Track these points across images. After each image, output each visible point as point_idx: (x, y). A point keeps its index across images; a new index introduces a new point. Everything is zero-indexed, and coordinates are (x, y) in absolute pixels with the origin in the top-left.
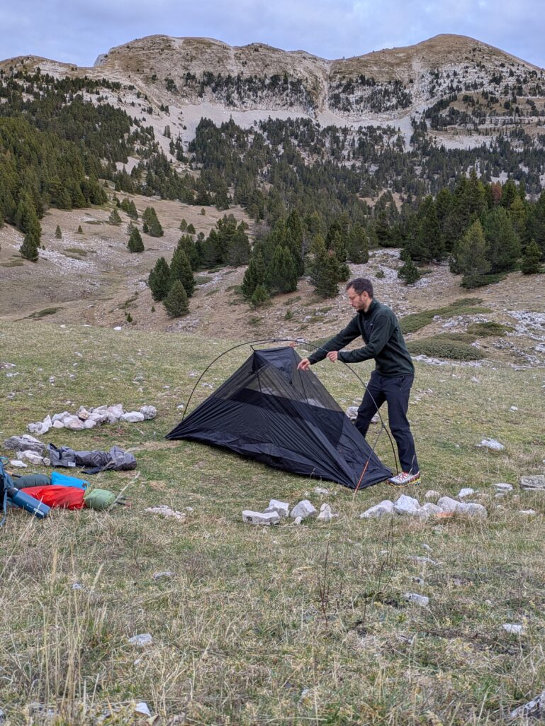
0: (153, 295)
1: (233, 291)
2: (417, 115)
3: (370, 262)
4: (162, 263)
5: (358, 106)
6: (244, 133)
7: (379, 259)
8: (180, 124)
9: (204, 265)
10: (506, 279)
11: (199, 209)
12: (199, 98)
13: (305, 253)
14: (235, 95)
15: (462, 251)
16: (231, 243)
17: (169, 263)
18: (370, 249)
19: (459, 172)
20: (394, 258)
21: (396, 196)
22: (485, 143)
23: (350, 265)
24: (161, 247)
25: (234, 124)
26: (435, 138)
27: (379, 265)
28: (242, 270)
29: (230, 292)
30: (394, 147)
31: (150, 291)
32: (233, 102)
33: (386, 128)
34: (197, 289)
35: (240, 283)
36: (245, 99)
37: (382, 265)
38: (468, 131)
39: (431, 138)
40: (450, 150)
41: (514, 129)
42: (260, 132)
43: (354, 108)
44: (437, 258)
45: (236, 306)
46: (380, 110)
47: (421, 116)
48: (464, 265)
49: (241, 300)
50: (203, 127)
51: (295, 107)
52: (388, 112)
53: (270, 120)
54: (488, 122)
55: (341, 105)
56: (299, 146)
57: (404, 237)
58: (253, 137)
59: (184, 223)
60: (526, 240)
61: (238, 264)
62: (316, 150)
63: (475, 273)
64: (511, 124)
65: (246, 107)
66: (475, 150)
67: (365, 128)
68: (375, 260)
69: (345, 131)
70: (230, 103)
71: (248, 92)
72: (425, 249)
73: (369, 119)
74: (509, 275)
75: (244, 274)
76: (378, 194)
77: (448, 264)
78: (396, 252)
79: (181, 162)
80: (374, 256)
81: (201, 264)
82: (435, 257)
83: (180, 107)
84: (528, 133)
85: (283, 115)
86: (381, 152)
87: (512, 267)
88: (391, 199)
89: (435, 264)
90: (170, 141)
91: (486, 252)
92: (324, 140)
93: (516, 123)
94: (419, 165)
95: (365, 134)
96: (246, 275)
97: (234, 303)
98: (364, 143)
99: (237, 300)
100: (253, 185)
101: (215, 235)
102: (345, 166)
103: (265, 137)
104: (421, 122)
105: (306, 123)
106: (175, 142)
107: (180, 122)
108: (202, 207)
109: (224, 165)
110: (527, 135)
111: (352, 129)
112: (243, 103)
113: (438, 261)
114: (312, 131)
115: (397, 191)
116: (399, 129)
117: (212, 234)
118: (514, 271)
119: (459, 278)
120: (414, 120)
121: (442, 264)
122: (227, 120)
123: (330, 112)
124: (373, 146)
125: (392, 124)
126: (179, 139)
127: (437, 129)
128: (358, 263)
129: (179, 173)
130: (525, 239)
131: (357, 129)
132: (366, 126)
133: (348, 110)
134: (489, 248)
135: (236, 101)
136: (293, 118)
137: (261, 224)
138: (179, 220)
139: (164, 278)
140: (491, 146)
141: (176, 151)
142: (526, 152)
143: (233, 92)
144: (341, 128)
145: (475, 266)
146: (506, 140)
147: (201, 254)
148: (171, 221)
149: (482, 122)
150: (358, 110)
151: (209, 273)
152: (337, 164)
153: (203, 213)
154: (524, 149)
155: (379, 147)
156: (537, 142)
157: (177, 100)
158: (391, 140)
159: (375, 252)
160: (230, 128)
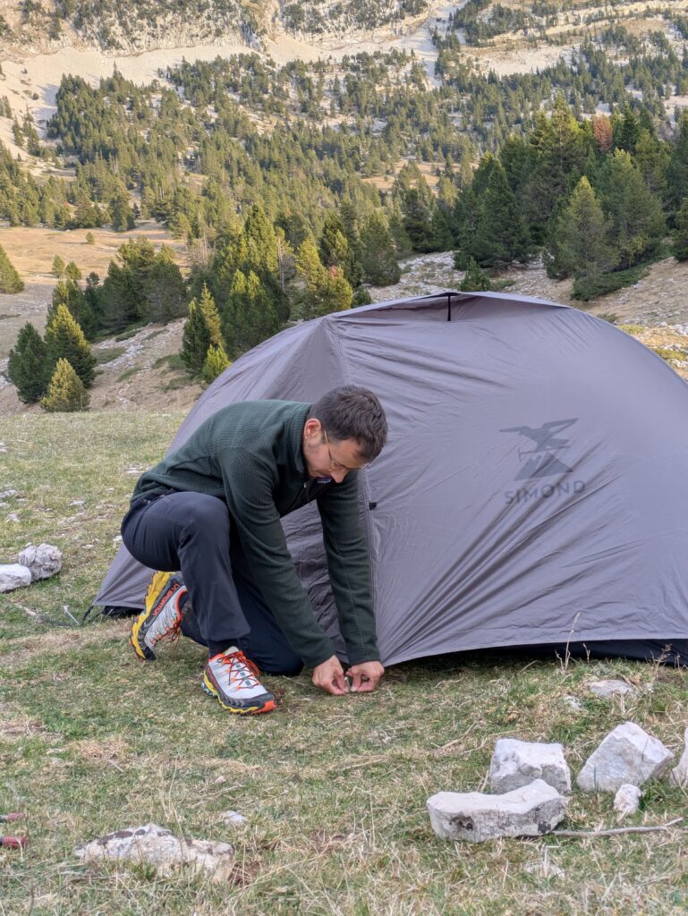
0: (21, 393)
1: (166, 366)
2: (440, 25)
3: (403, 280)
4: (28, 335)
5: (335, 21)
6: (141, 93)
7: (418, 273)
8: (26, 92)
9: (107, 327)
10: (648, 274)
11: (80, 235)
12: (53, 41)
13: (287, 280)
14: (117, 29)
15: (564, 236)
16: (150, 282)
17: (42, 333)
18: (399, 259)
19: (526, 113)
20: (445, 268)
21: (424, 167)
22: (562, 59)
23: (369, 291)
24: (25, 309)
25: (122, 78)
26: (477, 60)
27: (421, 284)
28: (177, 328)
29: (162, 369)
30: (408, 84)
31: (15, 389)
32: (114, 40)
33: (390, 53)
34: (101, 373)
35: (177, 348)
36: (136, 34)
37: (427, 283)
38: (530, 41)
39: (469, 61)
40: (505, 78)
41: (607, 28)
42: (170, 86)
43: (330, 25)
44: (518, 257)
45: (177, 392)
46: (374, 24)
47: (446, 25)
48: (574, 260)
49: (184, 379)
50: (67, 90)
51: (225, 37)
52: (389, 26)
53: (185, 65)
54: (562, 22)
55: (303, 24)
56: (243, 104)
57: (455, 232)
58: (160, 96)
59: (58, 262)
60: (671, 203)
61: (168, 317)
62: (274, 108)
63: (595, 271)
64: (601, 19)
65: (138, 47)
66: (547, 72)
67: (353, 57)
68: (412, 276)
69: (320, 67)
70: (108, 43)
71: (139, 21)
72: (496, 245)
73: (358, 42)
74: (652, 266)
75: (182, 333)
76: (392, 168)
77: (542, 265)
78: (447, 258)
79: (37, 158)
80: (408, 270)
81: (101, 327)
82: (515, 257)
83: (21, 62)
84: (633, 31)
85: (205, 53)
86: (387, 96)
87: (656, 251)
88: (417, 173)
89: (518, 269)
90: (12, 122)
91: (607, 233)
92: (285, 88)
93: (610, 18)
94: (456, 110)
95: (355, 69)
96: (187, 333)
97: (172, 387)
98: (355, 84)
99: (177, 380)
100: (173, 181)
101: (118, 271)
102: (328, 128)
103: (182, 96)
104: (448, 37)
105: (251, 63)
106: (21, 124)
107: (26, 88)
108: (88, 231)
109: (115, 152)
110: (631, 36)
111: (332, 62)
112: (133, 40)
113: (522, 262)
114: (262, 75)
115: (426, 159)
116: (412, 53)
117: (113, 270)
118: (661, 259)
119: (567, 285)
120: (435, 33)
121: (530, 266)
122: (108, 74)
123: (289, 37)
124: (371, 86)
125: (398, 45)
126: (29, 119)
127: (477, 45)
128: (384, 285)
129: (37, 177)
130: (668, 202)
131: (340, 61)
132: (355, 54)
133: (319, 31)
134: (611, 223)
135: (119, 40)
136: (226, 56)
137: (196, 246)
138: (49, 259)
139: (37, 361)
140: (574, 63)
141: (26, 139)
142: (634, 65)
143: (112, 25)
144: (311, 63)
145: (591, 259)
146: (597, 48)
147: (98, 310)
148: (36, 261)
149: (551, 24)
150: (337, 29)
151: (118, 340)
152: (315, 126)
153: (90, 240)
154: (630, 60)
155: (383, 88)
156: (650, 46)
157: (15, 51)
158: (402, 73)
159: (409, 262)
160: (117, 87)
